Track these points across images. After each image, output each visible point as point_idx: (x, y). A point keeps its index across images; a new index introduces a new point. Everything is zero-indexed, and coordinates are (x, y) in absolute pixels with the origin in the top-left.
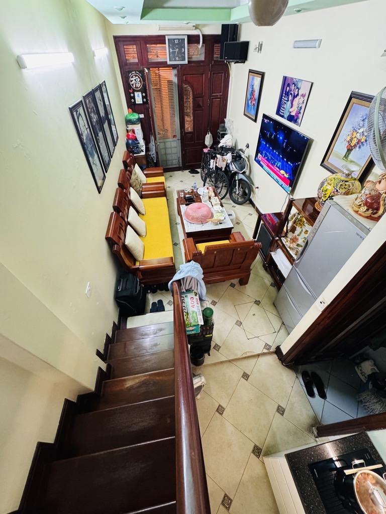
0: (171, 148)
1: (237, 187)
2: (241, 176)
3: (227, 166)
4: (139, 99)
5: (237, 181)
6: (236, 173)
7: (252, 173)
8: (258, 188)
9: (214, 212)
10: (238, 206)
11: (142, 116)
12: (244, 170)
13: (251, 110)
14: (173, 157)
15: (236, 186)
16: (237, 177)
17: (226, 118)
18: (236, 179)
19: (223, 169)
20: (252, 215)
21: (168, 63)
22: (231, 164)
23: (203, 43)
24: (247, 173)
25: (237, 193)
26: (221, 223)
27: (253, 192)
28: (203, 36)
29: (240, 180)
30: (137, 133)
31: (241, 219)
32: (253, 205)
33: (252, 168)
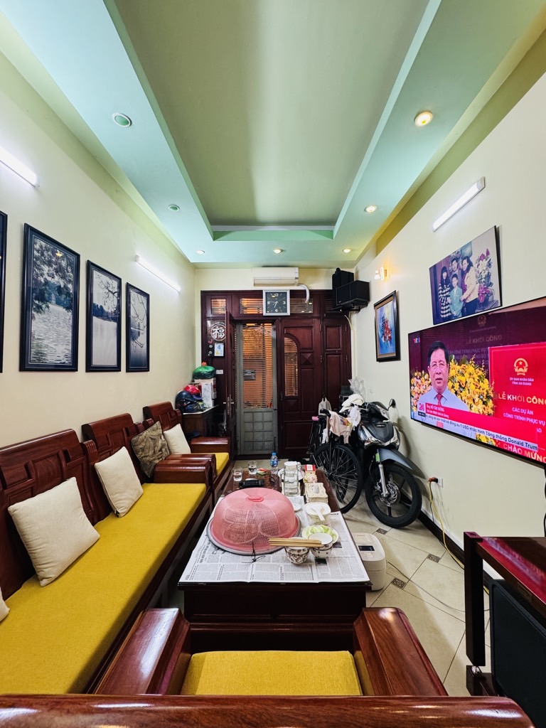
0: (263, 422)
1: (382, 480)
2: (388, 455)
3: (355, 434)
4: (219, 351)
5: (380, 466)
6: (375, 448)
7: (413, 452)
8: (436, 480)
9: (305, 521)
10: (392, 532)
11: (220, 372)
12: (392, 441)
13: (386, 348)
14: (266, 437)
15: (380, 478)
16: (378, 455)
17: (351, 378)
18: (378, 459)
19: (346, 441)
20: (437, 560)
21: (264, 314)
22: (362, 429)
23: (310, 297)
24: (402, 450)
25: (385, 493)
26: (321, 561)
27: (426, 494)
28: (311, 291)
29: (388, 464)
30: (205, 389)
31: (409, 570)
32: (436, 532)
33: (410, 440)
